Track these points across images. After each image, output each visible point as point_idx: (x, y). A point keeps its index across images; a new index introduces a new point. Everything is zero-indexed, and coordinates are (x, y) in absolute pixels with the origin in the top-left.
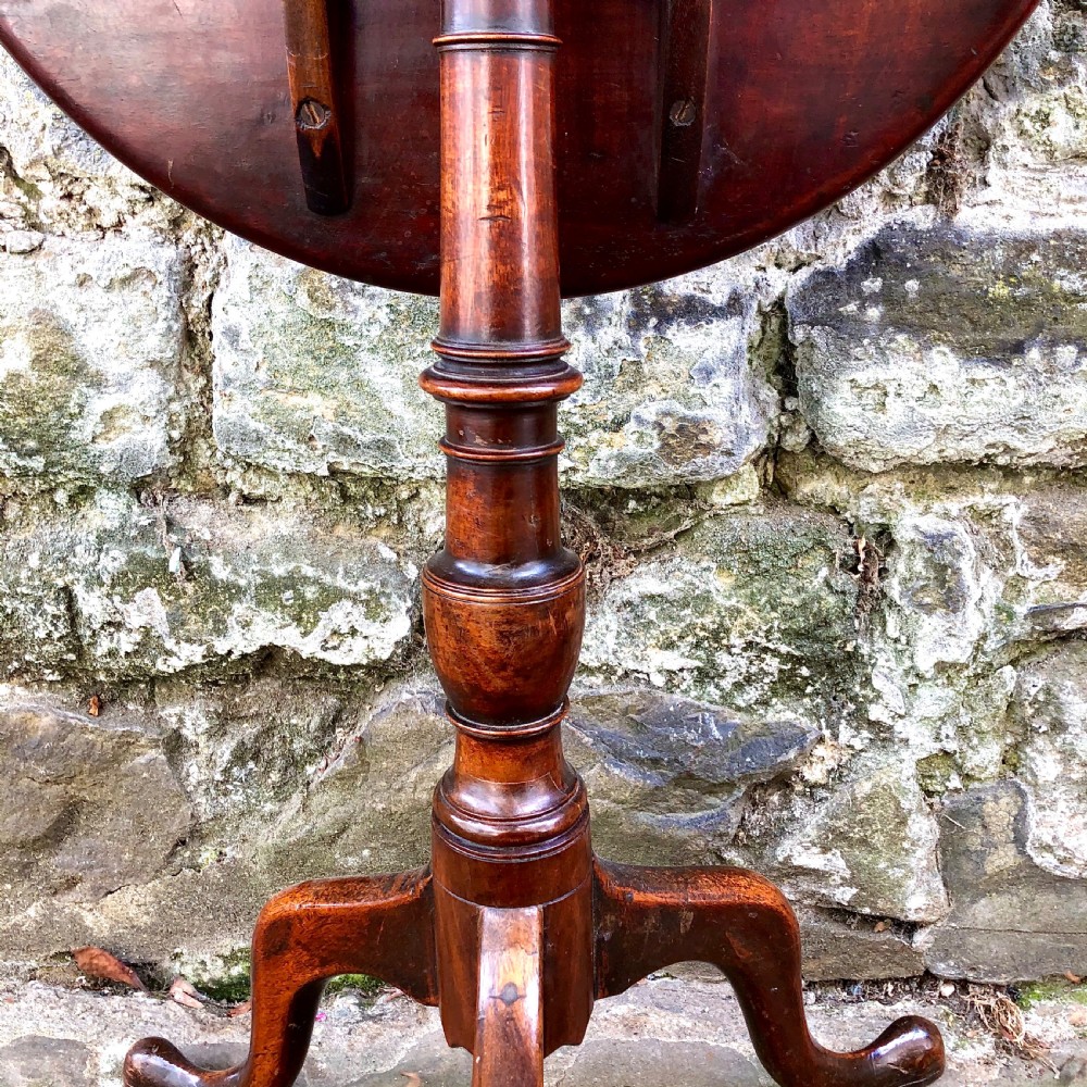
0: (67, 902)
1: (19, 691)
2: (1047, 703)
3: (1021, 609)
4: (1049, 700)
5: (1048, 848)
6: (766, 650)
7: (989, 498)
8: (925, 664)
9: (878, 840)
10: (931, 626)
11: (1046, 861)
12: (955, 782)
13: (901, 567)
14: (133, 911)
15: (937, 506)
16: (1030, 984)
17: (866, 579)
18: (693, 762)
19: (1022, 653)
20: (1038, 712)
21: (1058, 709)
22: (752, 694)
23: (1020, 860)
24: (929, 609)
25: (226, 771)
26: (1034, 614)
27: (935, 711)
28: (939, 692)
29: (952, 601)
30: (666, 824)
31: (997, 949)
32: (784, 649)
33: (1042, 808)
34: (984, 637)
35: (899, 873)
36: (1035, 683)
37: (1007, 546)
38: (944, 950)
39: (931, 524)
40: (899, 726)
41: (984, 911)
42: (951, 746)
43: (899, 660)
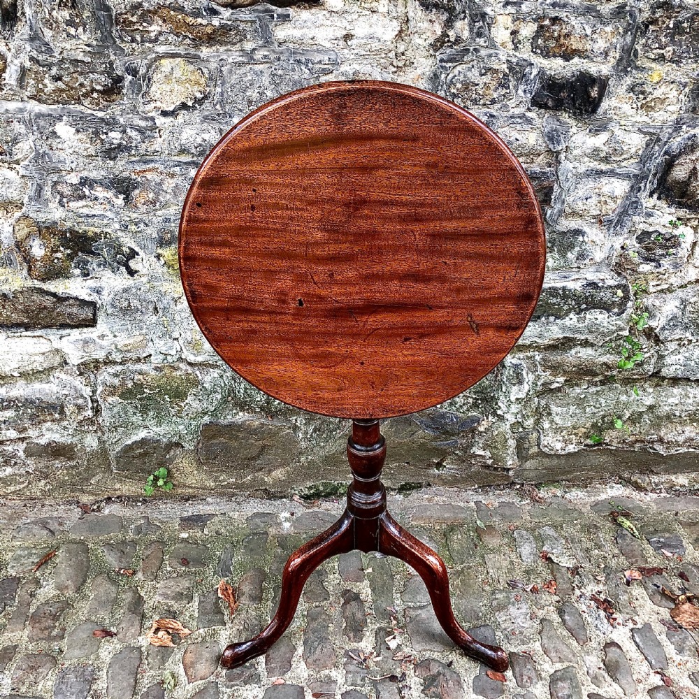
0: (260, 474)
1: (246, 414)
2: (546, 408)
3: (539, 384)
4: (547, 407)
5: (546, 446)
6: (469, 397)
7: (531, 353)
8: (513, 399)
9: (499, 446)
10: (515, 389)
11: (545, 450)
12: (521, 430)
13: (507, 373)
14: (280, 476)
15: (517, 356)
16: (541, 483)
17: (497, 376)
18: (449, 428)
19: (540, 394)
20: (544, 410)
21: (549, 410)
22: (465, 408)
23: (539, 450)
24: (514, 385)
25: (311, 435)
26: (543, 385)
27: (516, 411)
28: (517, 406)
29: (520, 382)
30: (440, 445)
31: (532, 474)
32: (474, 396)
33: (545, 436)
34: (529, 391)
35: (505, 455)
36: (543, 403)
37: (536, 366)
38: (517, 475)
39: (515, 361)
40: (505, 415)
41: (528, 464)
42: (520, 420)
43: (506, 398)
